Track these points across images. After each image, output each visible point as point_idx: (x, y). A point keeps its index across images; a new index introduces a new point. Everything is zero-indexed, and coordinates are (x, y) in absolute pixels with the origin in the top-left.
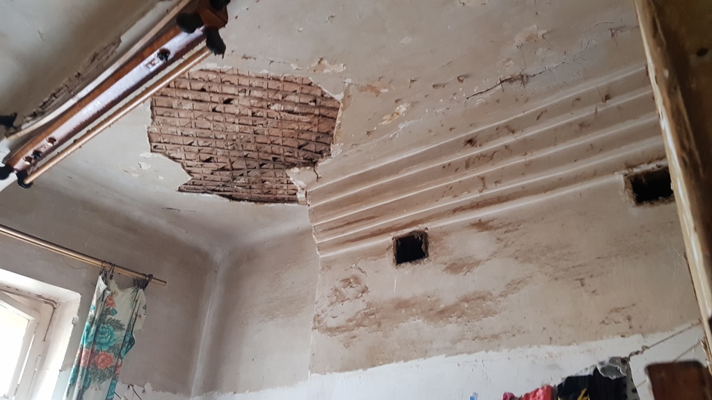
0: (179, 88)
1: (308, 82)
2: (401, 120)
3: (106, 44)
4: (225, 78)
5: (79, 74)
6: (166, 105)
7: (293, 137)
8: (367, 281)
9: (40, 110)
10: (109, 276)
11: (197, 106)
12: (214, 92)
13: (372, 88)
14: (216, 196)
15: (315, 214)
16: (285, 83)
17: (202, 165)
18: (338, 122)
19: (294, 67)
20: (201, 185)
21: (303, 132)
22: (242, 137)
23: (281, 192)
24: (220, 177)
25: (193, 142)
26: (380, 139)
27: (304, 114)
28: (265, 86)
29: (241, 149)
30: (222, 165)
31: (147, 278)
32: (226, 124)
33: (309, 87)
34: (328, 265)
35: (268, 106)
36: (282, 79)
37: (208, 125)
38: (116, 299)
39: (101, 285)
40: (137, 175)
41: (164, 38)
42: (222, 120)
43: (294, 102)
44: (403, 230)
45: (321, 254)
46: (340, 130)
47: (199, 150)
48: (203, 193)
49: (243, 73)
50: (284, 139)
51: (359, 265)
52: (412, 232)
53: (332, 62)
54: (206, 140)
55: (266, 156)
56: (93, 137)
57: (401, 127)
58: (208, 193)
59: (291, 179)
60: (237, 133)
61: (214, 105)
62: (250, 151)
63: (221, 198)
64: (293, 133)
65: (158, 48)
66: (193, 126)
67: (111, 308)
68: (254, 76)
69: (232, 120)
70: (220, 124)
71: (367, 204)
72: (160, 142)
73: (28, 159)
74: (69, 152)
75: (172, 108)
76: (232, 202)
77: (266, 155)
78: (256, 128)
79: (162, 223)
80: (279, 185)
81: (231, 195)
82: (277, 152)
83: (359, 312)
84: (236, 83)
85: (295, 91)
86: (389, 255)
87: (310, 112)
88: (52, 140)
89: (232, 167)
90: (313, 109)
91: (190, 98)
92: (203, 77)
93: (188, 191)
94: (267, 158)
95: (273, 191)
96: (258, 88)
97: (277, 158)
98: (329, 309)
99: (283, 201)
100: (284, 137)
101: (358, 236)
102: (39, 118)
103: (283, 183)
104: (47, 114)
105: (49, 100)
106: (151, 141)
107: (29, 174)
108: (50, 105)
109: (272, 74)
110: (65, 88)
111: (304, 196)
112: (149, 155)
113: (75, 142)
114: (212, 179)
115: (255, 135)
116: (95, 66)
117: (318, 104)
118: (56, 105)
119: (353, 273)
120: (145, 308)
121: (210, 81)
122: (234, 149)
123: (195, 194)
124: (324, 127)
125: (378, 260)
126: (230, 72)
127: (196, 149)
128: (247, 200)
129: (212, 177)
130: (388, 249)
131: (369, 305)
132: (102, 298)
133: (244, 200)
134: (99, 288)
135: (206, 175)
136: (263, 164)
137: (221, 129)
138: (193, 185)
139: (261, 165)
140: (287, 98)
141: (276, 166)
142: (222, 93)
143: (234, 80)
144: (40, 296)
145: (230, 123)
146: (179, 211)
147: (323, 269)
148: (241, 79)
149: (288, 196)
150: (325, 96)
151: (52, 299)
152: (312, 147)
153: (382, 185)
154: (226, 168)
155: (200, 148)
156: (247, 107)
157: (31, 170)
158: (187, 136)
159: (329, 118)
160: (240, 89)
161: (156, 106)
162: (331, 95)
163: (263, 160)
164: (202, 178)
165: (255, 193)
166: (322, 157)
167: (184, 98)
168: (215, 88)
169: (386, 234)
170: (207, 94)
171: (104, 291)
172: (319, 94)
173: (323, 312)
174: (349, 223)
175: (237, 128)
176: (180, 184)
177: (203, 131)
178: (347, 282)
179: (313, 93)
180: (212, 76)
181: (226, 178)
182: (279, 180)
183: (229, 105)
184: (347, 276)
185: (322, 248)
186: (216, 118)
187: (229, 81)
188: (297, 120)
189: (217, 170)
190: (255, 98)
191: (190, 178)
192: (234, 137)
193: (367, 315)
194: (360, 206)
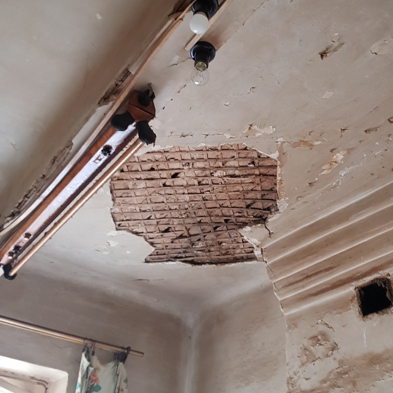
0: (131, 171)
1: (243, 147)
2: (341, 167)
3: (62, 148)
4: (169, 156)
5: (44, 176)
6: (123, 188)
7: (240, 198)
8: (335, 337)
9: (17, 210)
10: (91, 353)
11: (149, 183)
12: (162, 170)
13: (305, 143)
14: (179, 262)
15: (273, 270)
16: (223, 152)
17: (162, 235)
18: (278, 178)
19: (228, 136)
20: (164, 254)
21: (247, 192)
22: (193, 205)
23: (238, 251)
24: (180, 244)
25: (151, 216)
26: (324, 188)
27: (245, 176)
28: (205, 157)
29: (194, 216)
30: (179, 233)
31: (126, 351)
32: (177, 196)
33: (245, 151)
34: (294, 322)
35: (211, 174)
36: (219, 148)
37: (162, 199)
38: (99, 374)
39: (84, 362)
40: (107, 253)
41: (105, 137)
42: (172, 193)
43: (234, 167)
44: (364, 279)
45: (285, 312)
46: (282, 185)
47: (158, 223)
48: (167, 261)
49: (184, 149)
50: (231, 201)
51: (324, 320)
52: (374, 280)
53: (262, 126)
54: (162, 212)
55: (218, 220)
56: (59, 228)
57: (342, 173)
58: (172, 261)
59: (245, 238)
60: (188, 202)
61: (164, 181)
62: (203, 216)
63: (184, 264)
64: (239, 195)
65: (102, 146)
66: (149, 202)
67: (95, 384)
68: (194, 150)
69: (181, 191)
70: (171, 196)
71: (323, 255)
72: (123, 221)
73: (11, 254)
74: (42, 244)
75: (129, 189)
76: (194, 266)
77: (218, 218)
78: (204, 195)
79: (135, 294)
80: (235, 245)
81: (192, 260)
82: (228, 214)
83: (331, 372)
84: (180, 159)
85: (233, 157)
86: (353, 306)
87: (251, 173)
88: (28, 235)
89: (189, 234)
90: (253, 170)
91: (143, 178)
92: (151, 159)
93: (153, 261)
94: (219, 222)
95: (231, 251)
96: (199, 159)
97: (228, 220)
98: (301, 370)
99: (242, 259)
100: (231, 199)
101: (319, 289)
102: (17, 217)
103: (239, 243)
104: (22, 213)
105: (23, 201)
106: (115, 221)
107: (13, 266)
108: (24, 205)
109: (209, 146)
110: (34, 189)
111: (260, 252)
112: (115, 233)
113: (46, 234)
114: (173, 247)
115: (204, 202)
116: (55, 167)
117: (257, 165)
118: (28, 204)
119: (319, 330)
120: (126, 381)
121: (157, 161)
122: (188, 217)
123: (160, 263)
124: (267, 184)
125: (344, 313)
126: (173, 151)
127: (154, 222)
128: (208, 263)
129: (173, 245)
130: (352, 301)
131: (341, 363)
132: (86, 375)
133: (204, 263)
134: (83, 366)
135: (167, 245)
136: (217, 227)
137: (173, 201)
138: (157, 255)
139: (215, 228)
140: (227, 164)
141: (229, 227)
142: (168, 170)
143: (177, 156)
144: (33, 378)
145: (180, 194)
146: (148, 280)
147: (289, 327)
148: (183, 154)
149: (246, 254)
150: (261, 156)
151: (43, 379)
152: (259, 205)
153: (334, 234)
154: (184, 235)
155: (158, 220)
156: (193, 178)
157: (14, 263)
158: (144, 211)
159: (270, 175)
160: (184, 163)
161: (115, 190)
162: (267, 155)
163: (216, 223)
164: (165, 248)
165: (214, 255)
166: (271, 213)
167: (137, 179)
168: (162, 166)
169: (347, 285)
170: (156, 172)
171: (88, 368)
172: (256, 155)
173: (295, 374)
174: (308, 276)
175: (187, 197)
176: (146, 255)
177: (158, 205)
178: (315, 339)
179: (249, 156)
180: (158, 156)
181: (185, 245)
182: (235, 240)
183: (176, 179)
184: (315, 333)
185: (286, 304)
186: (168, 192)
187: (173, 158)
188: (240, 182)
189: (176, 239)
190: (199, 168)
191: (153, 249)
192: (186, 206)
193: (340, 375)
194: (317, 258)
